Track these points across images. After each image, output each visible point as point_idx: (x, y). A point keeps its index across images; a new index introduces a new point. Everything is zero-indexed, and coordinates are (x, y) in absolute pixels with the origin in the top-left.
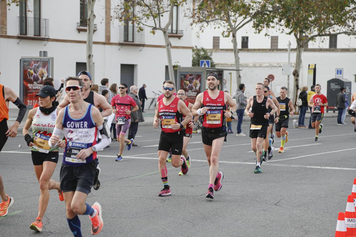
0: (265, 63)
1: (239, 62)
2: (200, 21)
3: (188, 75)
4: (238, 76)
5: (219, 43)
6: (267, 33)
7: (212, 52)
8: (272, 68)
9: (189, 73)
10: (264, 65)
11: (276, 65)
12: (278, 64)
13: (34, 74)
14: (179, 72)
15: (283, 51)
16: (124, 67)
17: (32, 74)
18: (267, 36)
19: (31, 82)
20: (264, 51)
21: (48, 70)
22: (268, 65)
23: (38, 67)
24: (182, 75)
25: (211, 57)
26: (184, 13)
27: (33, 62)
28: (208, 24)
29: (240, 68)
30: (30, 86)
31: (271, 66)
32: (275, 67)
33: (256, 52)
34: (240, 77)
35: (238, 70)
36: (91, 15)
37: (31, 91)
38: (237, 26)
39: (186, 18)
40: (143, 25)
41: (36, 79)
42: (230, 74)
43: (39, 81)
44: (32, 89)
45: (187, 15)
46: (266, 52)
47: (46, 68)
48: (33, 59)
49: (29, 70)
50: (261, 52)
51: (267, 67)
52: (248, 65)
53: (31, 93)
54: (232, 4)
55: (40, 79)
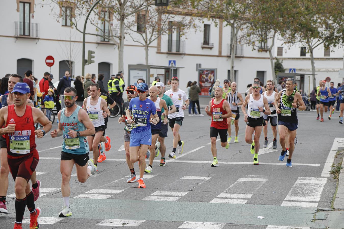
0: (323, 68)
1: (314, 70)
2: (289, 42)
3: (284, 78)
4: (314, 78)
5: (282, 52)
6: (333, 49)
7: (282, 60)
8: (329, 72)
9: (285, 77)
10: (321, 70)
11: (331, 70)
12: (333, 69)
13: (206, 78)
14: (278, 76)
15: (337, 60)
16: (259, 73)
17: (204, 78)
18: (333, 52)
19: (204, 82)
20: (322, 59)
21: (214, 75)
22: (325, 70)
23: (208, 74)
24: (280, 78)
25: (282, 64)
26: (277, 37)
27: (205, 71)
28: (293, 44)
29: (316, 73)
30: (203, 84)
31: (328, 71)
32: (331, 71)
33: (316, 60)
34: (315, 79)
35: (314, 75)
36: (234, 43)
37: (203, 87)
38: (313, 46)
39: (278, 40)
40: (256, 46)
41: (207, 80)
42: (309, 77)
43: (209, 82)
44: (204, 86)
45: (279, 38)
46: (323, 60)
47: (213, 74)
48: (205, 70)
49: (203, 75)
50: (320, 60)
51: (324, 71)
52: (310, 70)
53: (203, 88)
54: (314, 33)
55: (209, 80)
